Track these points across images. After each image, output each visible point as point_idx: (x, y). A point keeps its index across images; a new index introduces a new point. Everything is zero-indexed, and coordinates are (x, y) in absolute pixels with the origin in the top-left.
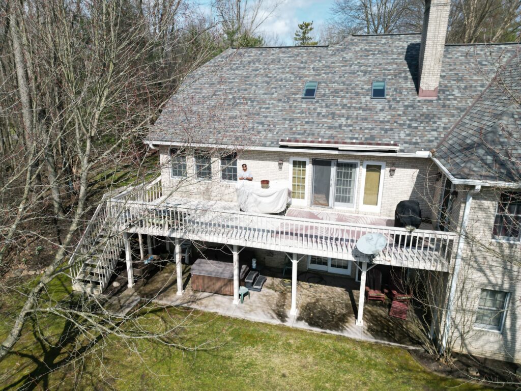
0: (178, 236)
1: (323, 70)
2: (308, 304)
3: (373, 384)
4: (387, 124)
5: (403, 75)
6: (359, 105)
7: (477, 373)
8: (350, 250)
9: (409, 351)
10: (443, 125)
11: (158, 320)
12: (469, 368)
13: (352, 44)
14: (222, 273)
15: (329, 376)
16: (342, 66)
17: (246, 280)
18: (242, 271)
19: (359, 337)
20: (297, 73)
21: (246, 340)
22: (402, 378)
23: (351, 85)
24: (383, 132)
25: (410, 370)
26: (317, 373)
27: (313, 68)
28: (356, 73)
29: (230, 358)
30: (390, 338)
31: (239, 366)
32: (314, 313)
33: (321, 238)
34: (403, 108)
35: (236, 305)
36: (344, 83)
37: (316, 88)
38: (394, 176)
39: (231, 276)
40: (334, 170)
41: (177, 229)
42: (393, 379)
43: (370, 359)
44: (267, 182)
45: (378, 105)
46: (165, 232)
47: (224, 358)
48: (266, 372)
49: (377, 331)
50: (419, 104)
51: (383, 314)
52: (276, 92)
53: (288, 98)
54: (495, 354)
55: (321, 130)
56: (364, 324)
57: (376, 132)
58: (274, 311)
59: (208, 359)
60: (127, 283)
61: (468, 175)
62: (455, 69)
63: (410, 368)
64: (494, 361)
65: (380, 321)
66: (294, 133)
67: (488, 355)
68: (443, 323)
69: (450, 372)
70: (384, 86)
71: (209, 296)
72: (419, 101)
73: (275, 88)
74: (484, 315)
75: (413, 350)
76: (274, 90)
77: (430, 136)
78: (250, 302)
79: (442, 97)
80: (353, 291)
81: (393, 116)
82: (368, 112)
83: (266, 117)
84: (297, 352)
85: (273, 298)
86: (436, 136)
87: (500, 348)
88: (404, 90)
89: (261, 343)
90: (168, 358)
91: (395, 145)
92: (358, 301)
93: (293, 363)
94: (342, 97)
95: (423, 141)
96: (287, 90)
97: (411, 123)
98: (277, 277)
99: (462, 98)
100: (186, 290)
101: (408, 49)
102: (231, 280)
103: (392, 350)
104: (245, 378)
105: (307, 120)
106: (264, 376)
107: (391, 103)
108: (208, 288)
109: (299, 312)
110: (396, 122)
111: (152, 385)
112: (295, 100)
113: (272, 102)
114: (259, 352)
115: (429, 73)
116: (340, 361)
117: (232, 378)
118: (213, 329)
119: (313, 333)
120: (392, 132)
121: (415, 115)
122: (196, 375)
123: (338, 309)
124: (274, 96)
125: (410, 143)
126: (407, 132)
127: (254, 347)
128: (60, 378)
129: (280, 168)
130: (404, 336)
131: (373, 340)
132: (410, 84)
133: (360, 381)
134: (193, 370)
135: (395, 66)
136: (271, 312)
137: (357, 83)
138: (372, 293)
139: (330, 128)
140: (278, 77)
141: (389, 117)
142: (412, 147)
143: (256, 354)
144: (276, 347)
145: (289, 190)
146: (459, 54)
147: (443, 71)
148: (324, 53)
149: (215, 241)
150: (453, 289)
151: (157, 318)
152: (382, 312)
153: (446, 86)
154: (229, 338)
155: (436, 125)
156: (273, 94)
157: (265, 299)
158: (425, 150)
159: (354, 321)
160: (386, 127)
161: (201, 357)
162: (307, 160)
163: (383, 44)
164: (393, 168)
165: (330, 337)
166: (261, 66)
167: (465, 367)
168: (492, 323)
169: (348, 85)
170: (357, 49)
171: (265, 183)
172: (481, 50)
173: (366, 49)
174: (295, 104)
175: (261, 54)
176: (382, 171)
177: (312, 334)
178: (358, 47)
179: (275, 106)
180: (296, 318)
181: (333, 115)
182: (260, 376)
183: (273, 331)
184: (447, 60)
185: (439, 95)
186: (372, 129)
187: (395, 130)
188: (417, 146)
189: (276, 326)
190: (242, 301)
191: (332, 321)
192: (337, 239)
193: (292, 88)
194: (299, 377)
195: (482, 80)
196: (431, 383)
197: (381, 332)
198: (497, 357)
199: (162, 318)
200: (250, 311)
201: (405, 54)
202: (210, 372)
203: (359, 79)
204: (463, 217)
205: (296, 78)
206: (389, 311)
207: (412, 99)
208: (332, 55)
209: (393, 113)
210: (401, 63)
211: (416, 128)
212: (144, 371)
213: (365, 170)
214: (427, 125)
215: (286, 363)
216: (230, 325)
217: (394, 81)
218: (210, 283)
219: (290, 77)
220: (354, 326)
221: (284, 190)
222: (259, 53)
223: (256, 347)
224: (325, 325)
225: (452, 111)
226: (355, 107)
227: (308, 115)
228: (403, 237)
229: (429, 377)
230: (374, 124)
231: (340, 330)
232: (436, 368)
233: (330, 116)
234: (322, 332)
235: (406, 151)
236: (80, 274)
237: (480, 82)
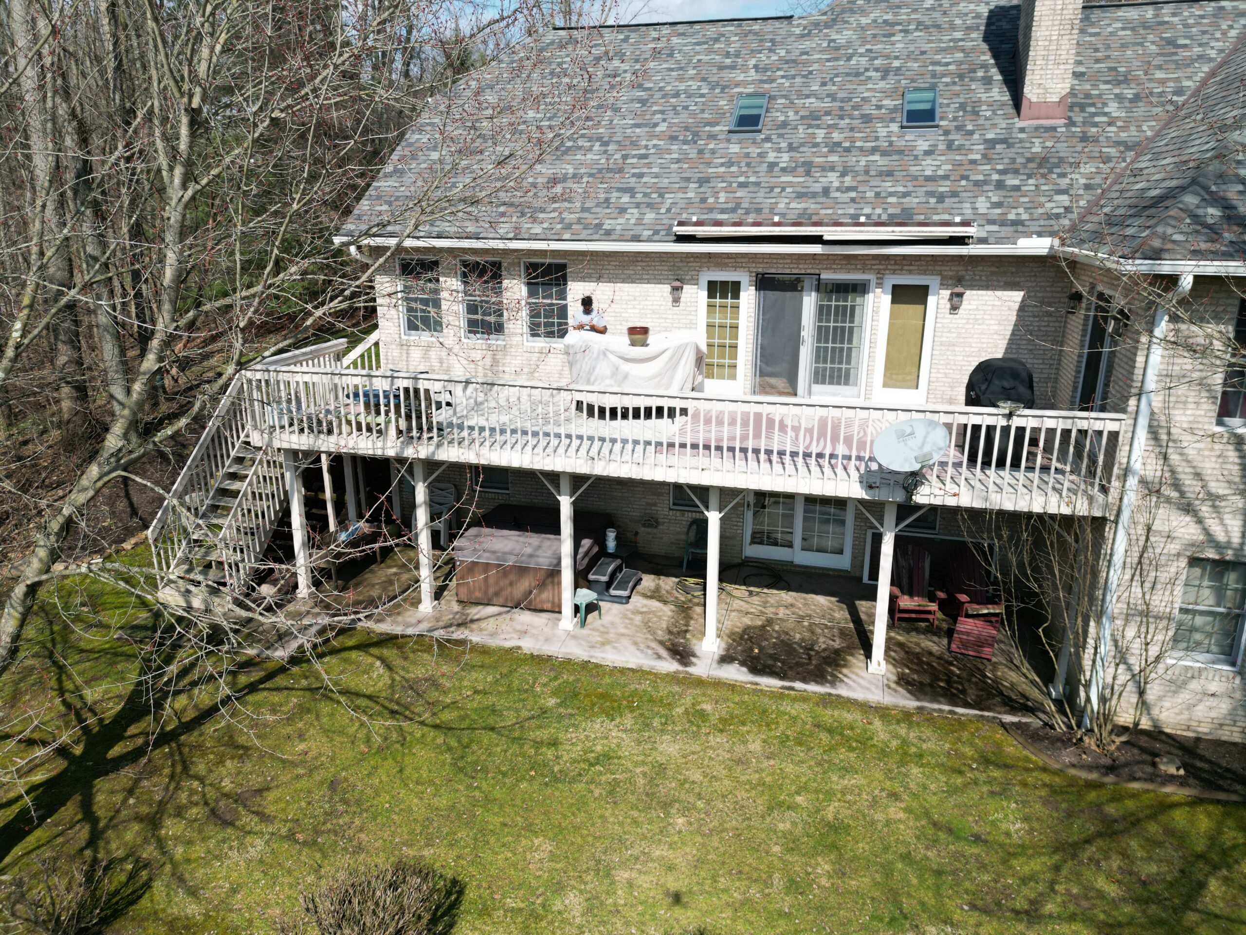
0: (423, 455)
1: (779, 69)
2: (747, 629)
3: (915, 796)
4: (941, 183)
5: (980, 74)
6: (873, 144)
7: (1178, 769)
8: (855, 475)
9: (1003, 725)
10: (1083, 181)
11: (372, 665)
12: (1157, 760)
13: (852, 11)
14: (531, 556)
15: (803, 779)
16: (828, 60)
17: (591, 577)
18: (582, 551)
19: (876, 696)
20: (715, 79)
21: (594, 704)
22: (990, 782)
23: (850, 99)
24: (933, 200)
25: (1007, 767)
26: (773, 774)
27: (756, 67)
28: (862, 74)
29: (554, 743)
30: (954, 699)
31: (574, 761)
32: (761, 649)
33: (781, 453)
34: (982, 147)
35: (568, 633)
36: (833, 97)
37: (762, 112)
38: (961, 311)
39: (555, 562)
40: (809, 302)
41: (419, 438)
42: (966, 785)
43: (905, 742)
44: (645, 331)
45: (920, 142)
46: (389, 444)
47: (538, 744)
48: (644, 774)
49: (921, 683)
50: (1022, 136)
51: (935, 649)
52: (664, 120)
53: (696, 134)
54: (1221, 725)
55: (779, 200)
56: (887, 670)
57: (917, 200)
58: (662, 643)
59: (497, 745)
60: (296, 586)
61: (1162, 250)
62: (1108, 57)
63: (1009, 761)
64: (1219, 744)
65: (928, 664)
66: (711, 210)
67: (1204, 729)
68: (1090, 651)
69: (1111, 769)
70: (933, 102)
71: (499, 614)
72: (1022, 130)
73: (662, 112)
74: (1193, 629)
75: (1013, 723)
76: (660, 116)
77: (1053, 205)
78: (603, 626)
79: (1078, 119)
80: (857, 603)
81: (958, 164)
82: (895, 157)
83: (641, 176)
84: (721, 731)
85: (660, 617)
86: (1067, 204)
87: (1235, 709)
88: (984, 108)
89: (632, 711)
90: (398, 746)
91: (965, 223)
92: (873, 623)
93: (710, 753)
94: (829, 126)
95: (1035, 216)
96: (693, 115)
97: (1003, 177)
98: (667, 575)
99: (1127, 121)
100: (443, 602)
101: (989, 18)
102: (554, 573)
103: (961, 724)
104: (592, 787)
105: (742, 179)
106: (641, 781)
107: (951, 137)
108: (497, 594)
109: (723, 645)
110: (966, 178)
111: (358, 802)
112: (712, 137)
113: (655, 142)
114: (625, 731)
115: (1045, 58)
116: (831, 749)
117: (560, 785)
118: (511, 682)
119: (761, 690)
120: (956, 200)
121: (1013, 161)
122: (469, 781)
123: (822, 640)
124: (658, 129)
125: (1003, 223)
126: (995, 199)
127: (612, 720)
128: (124, 790)
129: (676, 301)
130: (990, 693)
131: (912, 704)
132: (999, 94)
133: (883, 790)
134: (461, 770)
135: (959, 55)
136: (654, 645)
137: (866, 95)
138: (906, 602)
139: (800, 196)
140: (668, 88)
141: (950, 167)
142: (1007, 230)
143: (620, 734)
144: (668, 720)
145: (698, 351)
146: (1119, 25)
147: (1079, 63)
148: (781, 32)
149: (516, 464)
150: (1118, 558)
151: (370, 660)
152: (933, 645)
153: (1088, 96)
154: (552, 702)
155: (1067, 181)
156: (656, 125)
157: (638, 619)
158: (1040, 235)
159: (864, 665)
160: (941, 189)
161: (480, 742)
162: (744, 278)
163: (927, 9)
164: (959, 290)
165: (804, 698)
166: (625, 66)
167: (1149, 758)
168: (1214, 648)
169: (842, 100)
170: (864, 21)
171: (638, 334)
172: (1174, 15)
173: (885, 22)
174: (711, 146)
175: (626, 40)
176: (932, 300)
177: (758, 692)
178: (867, 16)
179: (660, 152)
180: (716, 657)
181: (808, 168)
182: (631, 781)
183: (661, 685)
184: (1088, 39)
185: (1070, 114)
186: (905, 195)
187: (961, 194)
188: (1020, 228)
189: (667, 675)
190: (583, 623)
191: (808, 664)
192: (820, 455)
193: (703, 111)
194: (727, 782)
195: (1177, 80)
196: (1062, 793)
197: (931, 685)
198: (1225, 735)
199: (383, 660)
200: (603, 644)
201: (983, 28)
202: (504, 774)
203: (870, 86)
204: (1145, 369)
205: (713, 88)
206: (949, 643)
207: (1004, 126)
208: (802, 36)
209: (958, 158)
210: (973, 49)
211: (1017, 188)
212: (338, 773)
213: (889, 298)
214: (1043, 181)
215: (694, 753)
216: (552, 674)
217: (957, 88)
218: (504, 582)
219: (699, 88)
220: (863, 673)
221: (687, 344)
222: (621, 37)
223: (618, 720)
224: (790, 673)
225: (1104, 150)
226: (861, 149)
227: (744, 169)
228: (991, 429)
229: (1057, 779)
230: (909, 184)
231: (827, 681)
232: (1074, 760)
233: (801, 170)
234: (783, 688)
235: (991, 240)
236: (177, 565)
237: (1172, 84)
